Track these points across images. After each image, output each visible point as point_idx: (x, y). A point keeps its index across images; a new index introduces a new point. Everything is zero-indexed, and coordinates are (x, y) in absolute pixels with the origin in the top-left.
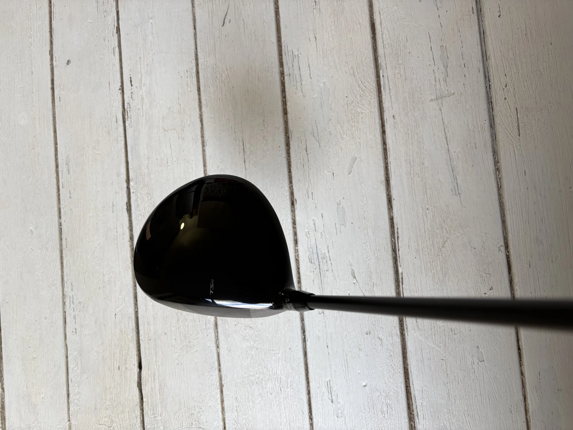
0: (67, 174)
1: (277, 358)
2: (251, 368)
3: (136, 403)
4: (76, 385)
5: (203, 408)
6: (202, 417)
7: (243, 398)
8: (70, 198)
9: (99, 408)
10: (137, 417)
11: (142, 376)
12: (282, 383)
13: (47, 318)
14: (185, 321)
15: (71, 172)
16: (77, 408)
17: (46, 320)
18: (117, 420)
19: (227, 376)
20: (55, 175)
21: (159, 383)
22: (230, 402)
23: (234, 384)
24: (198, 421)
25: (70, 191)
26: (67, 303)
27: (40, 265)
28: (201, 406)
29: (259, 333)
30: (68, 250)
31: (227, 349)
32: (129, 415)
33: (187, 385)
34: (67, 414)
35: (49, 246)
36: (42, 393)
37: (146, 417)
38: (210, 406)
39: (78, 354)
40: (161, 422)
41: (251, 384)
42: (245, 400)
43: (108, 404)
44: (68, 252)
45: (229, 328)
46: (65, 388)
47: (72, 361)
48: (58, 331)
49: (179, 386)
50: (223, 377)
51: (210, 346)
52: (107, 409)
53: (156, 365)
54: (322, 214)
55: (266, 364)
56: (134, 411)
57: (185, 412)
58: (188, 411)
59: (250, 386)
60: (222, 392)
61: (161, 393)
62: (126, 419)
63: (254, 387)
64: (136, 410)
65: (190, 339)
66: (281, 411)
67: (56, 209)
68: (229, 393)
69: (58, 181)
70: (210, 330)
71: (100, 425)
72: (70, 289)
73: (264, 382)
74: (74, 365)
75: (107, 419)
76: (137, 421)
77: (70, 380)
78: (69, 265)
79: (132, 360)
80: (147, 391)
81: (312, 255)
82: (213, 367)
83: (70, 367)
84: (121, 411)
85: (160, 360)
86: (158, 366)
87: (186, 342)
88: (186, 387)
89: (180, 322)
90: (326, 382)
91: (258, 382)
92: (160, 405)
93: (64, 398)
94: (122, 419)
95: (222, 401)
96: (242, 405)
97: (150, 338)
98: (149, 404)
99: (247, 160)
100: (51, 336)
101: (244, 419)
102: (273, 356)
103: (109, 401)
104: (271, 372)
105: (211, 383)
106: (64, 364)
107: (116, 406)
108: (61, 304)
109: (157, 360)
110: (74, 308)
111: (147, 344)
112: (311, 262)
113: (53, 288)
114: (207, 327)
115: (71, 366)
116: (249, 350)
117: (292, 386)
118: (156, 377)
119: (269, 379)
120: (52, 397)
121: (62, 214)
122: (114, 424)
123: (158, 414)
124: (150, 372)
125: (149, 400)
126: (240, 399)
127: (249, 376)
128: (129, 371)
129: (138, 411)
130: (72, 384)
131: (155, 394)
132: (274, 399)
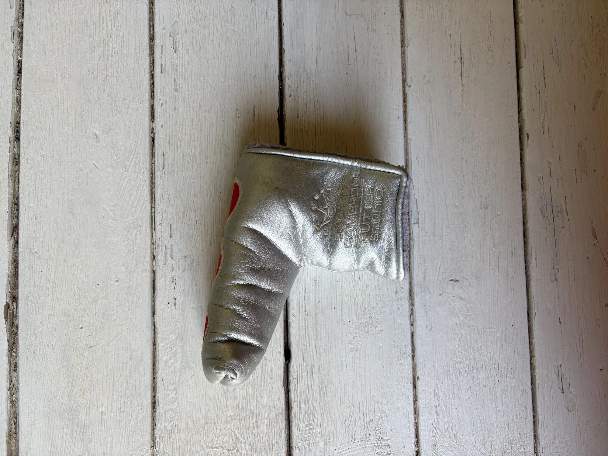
0: (172, 53)
1: (495, 338)
2: (459, 352)
3: (280, 411)
4: (171, 387)
5: (386, 411)
6: (385, 424)
7: (446, 393)
8: (176, 90)
9: (213, 422)
10: (281, 431)
11: (291, 369)
12: (500, 371)
13: (119, 280)
14: (366, 288)
15: (180, 51)
16: (170, 425)
17: (118, 283)
18: (246, 437)
19: (425, 365)
20: (148, 51)
21: (319, 379)
22: (427, 401)
23: (435, 375)
24: (379, 430)
25: (175, 79)
26: (160, 258)
27: (111, 193)
28: (384, 409)
29: (471, 305)
30: (166, 172)
31: (427, 327)
32: (267, 429)
33: (365, 380)
34: (150, 435)
35: (131, 163)
36: (103, 405)
37: (296, 430)
38: (398, 408)
39: (177, 338)
40: (320, 435)
41: (458, 374)
42: (448, 396)
43: (229, 415)
44: (166, 176)
45: (431, 298)
46: (149, 394)
47: (166, 350)
48: (141, 301)
49: (351, 381)
50: (419, 366)
51: (401, 324)
52: (227, 422)
53: (316, 352)
54: (560, 155)
55: (479, 347)
56: (276, 422)
57: (360, 418)
58: (364, 418)
59: (457, 378)
60: (415, 387)
61: (322, 394)
62: (262, 435)
63: (461, 378)
64: (280, 420)
65: (371, 315)
66: (498, 409)
67: (147, 105)
68: (427, 389)
69: (152, 62)
70: (402, 301)
71: (212, 448)
72: (166, 235)
73: (475, 371)
74: (169, 357)
75: (226, 438)
76: (281, 437)
77: (158, 380)
78: (166, 196)
79: (275, 346)
80: (299, 391)
81: (545, 207)
82: (405, 353)
83: (161, 359)
84: (253, 424)
85: (323, 346)
86: (318, 354)
87: (365, 318)
88: (363, 383)
89: (358, 289)
90: (557, 367)
91: (468, 371)
92: (320, 410)
93: (146, 411)
94: (255, 436)
95: (415, 400)
96: (444, 403)
97: (307, 312)
98: (302, 411)
99: (465, 75)
100: (128, 310)
101: (446, 423)
102: (490, 336)
103: (232, 411)
104: (486, 357)
105: (400, 376)
106: (149, 355)
107: (245, 417)
108: (148, 258)
109: (318, 345)
110: (172, 265)
111: (301, 322)
112: (543, 216)
113: (135, 231)
114: (399, 296)
115: (162, 357)
116: (458, 327)
117: (514, 374)
118: (315, 370)
119: (482, 366)
120: (122, 410)
121: (157, 115)
122: (239, 445)
123: (317, 425)
124: (305, 363)
125: (303, 405)
126: (441, 396)
127: (455, 364)
128: (270, 363)
129: (282, 422)
130: (163, 387)
131: (313, 396)
132: (489, 393)
